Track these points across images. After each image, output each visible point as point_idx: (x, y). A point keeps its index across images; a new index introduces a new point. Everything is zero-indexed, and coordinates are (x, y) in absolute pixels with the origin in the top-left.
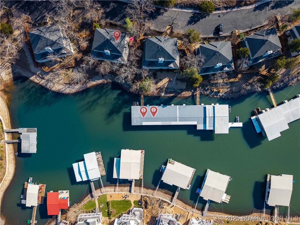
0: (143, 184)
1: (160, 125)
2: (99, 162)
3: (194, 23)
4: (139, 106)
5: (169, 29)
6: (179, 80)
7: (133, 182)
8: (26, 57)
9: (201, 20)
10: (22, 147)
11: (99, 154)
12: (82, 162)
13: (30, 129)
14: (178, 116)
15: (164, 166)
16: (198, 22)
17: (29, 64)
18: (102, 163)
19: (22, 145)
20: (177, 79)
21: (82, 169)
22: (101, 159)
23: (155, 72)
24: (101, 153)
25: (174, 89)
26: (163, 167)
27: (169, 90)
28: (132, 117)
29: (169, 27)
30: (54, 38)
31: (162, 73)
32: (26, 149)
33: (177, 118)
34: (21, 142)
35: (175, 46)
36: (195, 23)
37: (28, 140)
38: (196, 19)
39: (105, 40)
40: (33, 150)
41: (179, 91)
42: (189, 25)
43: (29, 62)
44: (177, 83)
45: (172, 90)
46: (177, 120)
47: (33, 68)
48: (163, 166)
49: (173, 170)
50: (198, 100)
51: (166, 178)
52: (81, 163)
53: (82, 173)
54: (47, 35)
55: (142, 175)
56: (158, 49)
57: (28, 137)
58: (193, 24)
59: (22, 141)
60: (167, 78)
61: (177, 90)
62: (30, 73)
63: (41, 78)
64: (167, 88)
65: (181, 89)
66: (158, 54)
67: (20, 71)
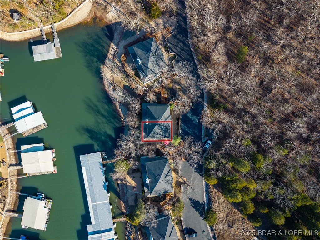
0: (21, 177)
1: (85, 186)
2: (37, 127)
3: (193, 205)
4: (101, 160)
5: (184, 181)
6: (136, 197)
7: (21, 167)
8: (133, 36)
9: (198, 212)
10: (39, 46)
11: (45, 126)
12: (33, 111)
13: (59, 50)
14: (97, 203)
15: (43, 197)
16: (195, 210)
17: (126, 39)
18: (36, 130)
19: (41, 45)
20: (136, 195)
21: (25, 112)
22: (40, 129)
23: (140, 170)
24: (47, 127)
25: (127, 193)
26: (41, 196)
27: (124, 187)
28: (88, 155)
29: (186, 180)
30: (151, 65)
31: (140, 178)
32: (37, 51)
33: (96, 202)
34: (43, 44)
35: (164, 191)
36: (193, 207)
37: (47, 51)
38: (198, 207)
39: (157, 118)
40: (37, 58)
41: (126, 198)
42: (190, 201)
43: (128, 39)
44: (133, 195)
45: (125, 192)
46: (94, 203)
47: (123, 43)
48: (43, 195)
49: (39, 208)
50: (119, 220)
51: (29, 202)
52: (31, 110)
53: (21, 112)
54: (151, 59)
55: (30, 175)
56: (156, 175)
57: (50, 50)
58: (191, 205)
59: (45, 45)
60: (136, 184)
61: (126, 196)
62: (118, 41)
63: (115, 53)
64: (126, 185)
65: (128, 200)
66: (153, 175)
67: (118, 30)
